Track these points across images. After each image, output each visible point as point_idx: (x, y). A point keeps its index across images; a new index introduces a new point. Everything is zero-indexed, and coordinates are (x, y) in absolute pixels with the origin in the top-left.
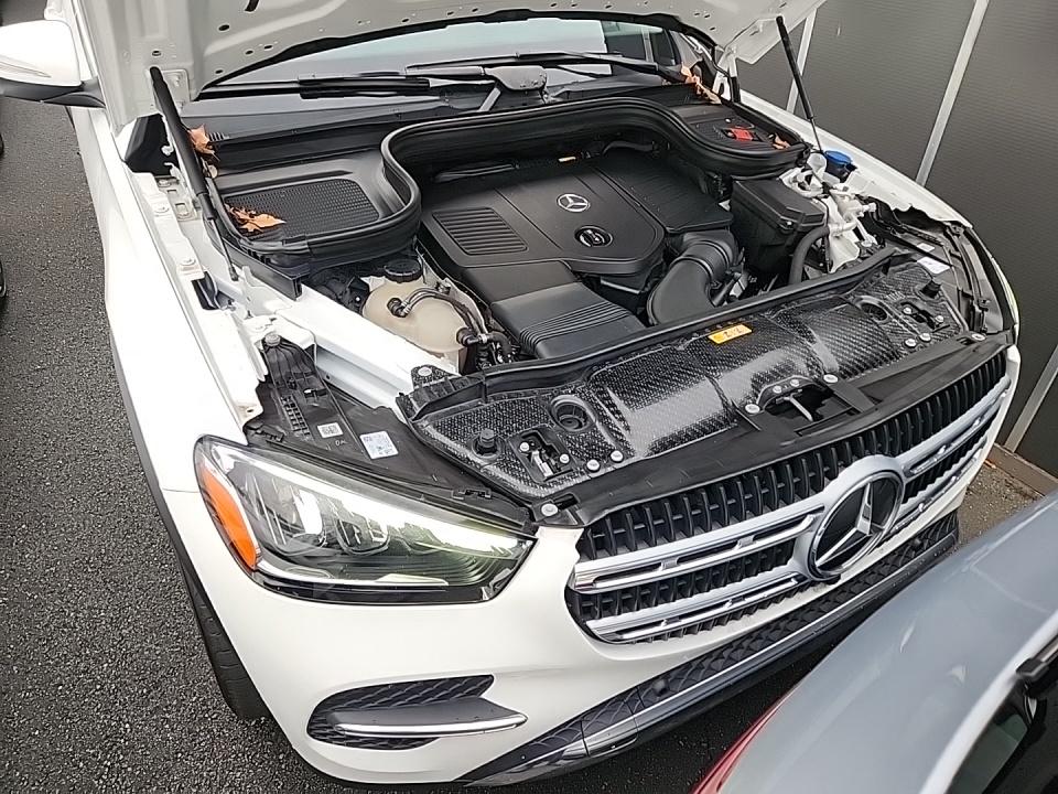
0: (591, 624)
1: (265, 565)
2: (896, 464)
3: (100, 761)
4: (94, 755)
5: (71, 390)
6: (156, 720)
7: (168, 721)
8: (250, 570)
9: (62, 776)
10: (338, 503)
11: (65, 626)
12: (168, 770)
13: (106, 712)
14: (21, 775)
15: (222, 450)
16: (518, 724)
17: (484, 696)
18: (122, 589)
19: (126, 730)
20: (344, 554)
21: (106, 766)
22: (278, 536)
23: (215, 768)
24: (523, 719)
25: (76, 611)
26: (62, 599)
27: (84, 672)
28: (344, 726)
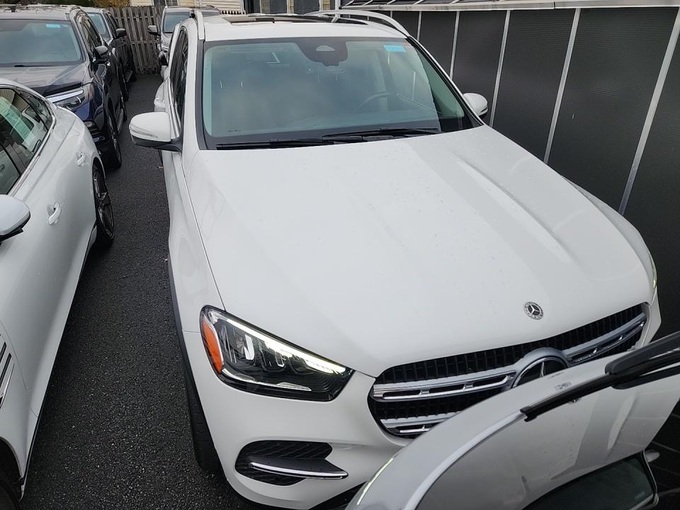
0: (383, 421)
1: (225, 371)
2: (562, 355)
3: (128, 486)
4: (124, 482)
5: (139, 290)
6: (159, 468)
7: (164, 469)
8: (219, 373)
9: (108, 491)
10: (263, 343)
11: (120, 412)
12: (161, 495)
13: (133, 460)
14: (88, 487)
15: (213, 313)
16: (344, 477)
17: (326, 459)
18: (150, 396)
19: (142, 471)
20: (264, 371)
21: (130, 489)
22: (233, 359)
23: (184, 498)
24: (346, 474)
25: (126, 405)
26: (120, 398)
27: (126, 438)
28: (254, 464)
